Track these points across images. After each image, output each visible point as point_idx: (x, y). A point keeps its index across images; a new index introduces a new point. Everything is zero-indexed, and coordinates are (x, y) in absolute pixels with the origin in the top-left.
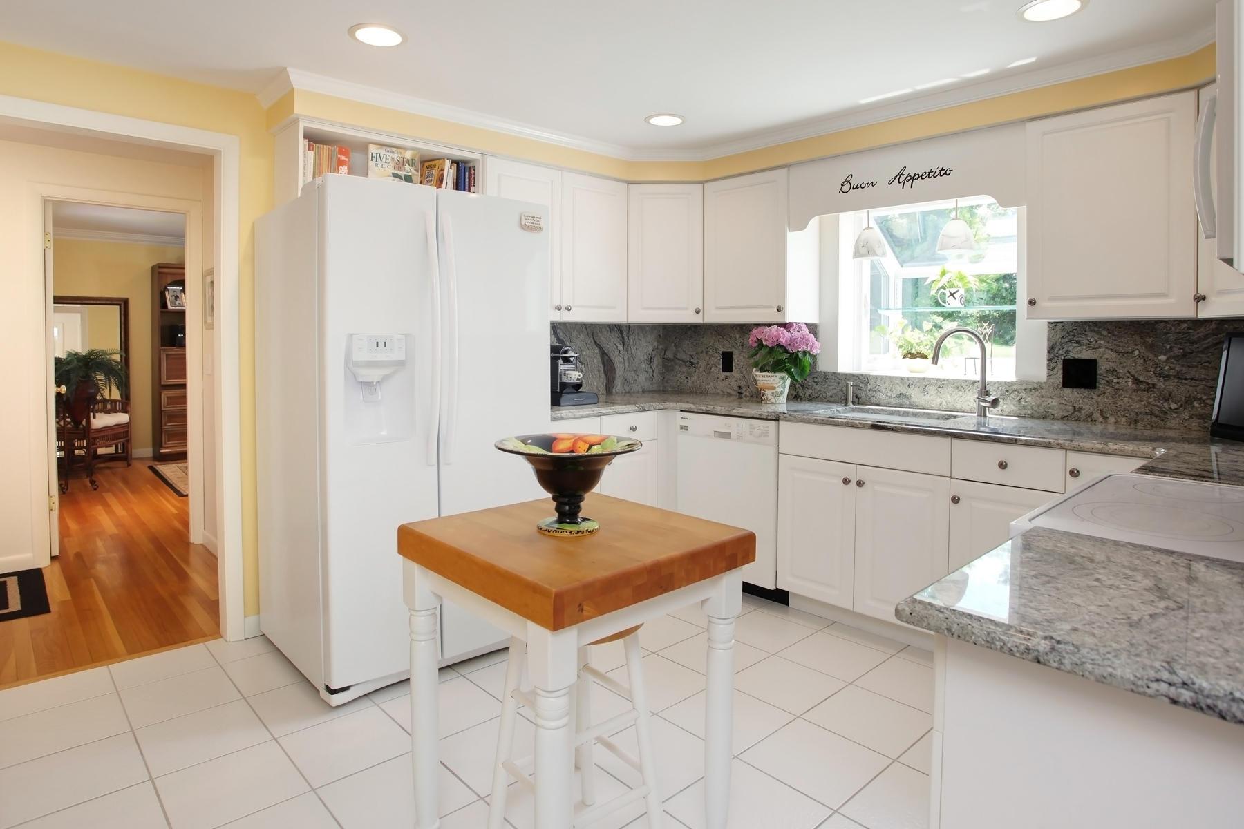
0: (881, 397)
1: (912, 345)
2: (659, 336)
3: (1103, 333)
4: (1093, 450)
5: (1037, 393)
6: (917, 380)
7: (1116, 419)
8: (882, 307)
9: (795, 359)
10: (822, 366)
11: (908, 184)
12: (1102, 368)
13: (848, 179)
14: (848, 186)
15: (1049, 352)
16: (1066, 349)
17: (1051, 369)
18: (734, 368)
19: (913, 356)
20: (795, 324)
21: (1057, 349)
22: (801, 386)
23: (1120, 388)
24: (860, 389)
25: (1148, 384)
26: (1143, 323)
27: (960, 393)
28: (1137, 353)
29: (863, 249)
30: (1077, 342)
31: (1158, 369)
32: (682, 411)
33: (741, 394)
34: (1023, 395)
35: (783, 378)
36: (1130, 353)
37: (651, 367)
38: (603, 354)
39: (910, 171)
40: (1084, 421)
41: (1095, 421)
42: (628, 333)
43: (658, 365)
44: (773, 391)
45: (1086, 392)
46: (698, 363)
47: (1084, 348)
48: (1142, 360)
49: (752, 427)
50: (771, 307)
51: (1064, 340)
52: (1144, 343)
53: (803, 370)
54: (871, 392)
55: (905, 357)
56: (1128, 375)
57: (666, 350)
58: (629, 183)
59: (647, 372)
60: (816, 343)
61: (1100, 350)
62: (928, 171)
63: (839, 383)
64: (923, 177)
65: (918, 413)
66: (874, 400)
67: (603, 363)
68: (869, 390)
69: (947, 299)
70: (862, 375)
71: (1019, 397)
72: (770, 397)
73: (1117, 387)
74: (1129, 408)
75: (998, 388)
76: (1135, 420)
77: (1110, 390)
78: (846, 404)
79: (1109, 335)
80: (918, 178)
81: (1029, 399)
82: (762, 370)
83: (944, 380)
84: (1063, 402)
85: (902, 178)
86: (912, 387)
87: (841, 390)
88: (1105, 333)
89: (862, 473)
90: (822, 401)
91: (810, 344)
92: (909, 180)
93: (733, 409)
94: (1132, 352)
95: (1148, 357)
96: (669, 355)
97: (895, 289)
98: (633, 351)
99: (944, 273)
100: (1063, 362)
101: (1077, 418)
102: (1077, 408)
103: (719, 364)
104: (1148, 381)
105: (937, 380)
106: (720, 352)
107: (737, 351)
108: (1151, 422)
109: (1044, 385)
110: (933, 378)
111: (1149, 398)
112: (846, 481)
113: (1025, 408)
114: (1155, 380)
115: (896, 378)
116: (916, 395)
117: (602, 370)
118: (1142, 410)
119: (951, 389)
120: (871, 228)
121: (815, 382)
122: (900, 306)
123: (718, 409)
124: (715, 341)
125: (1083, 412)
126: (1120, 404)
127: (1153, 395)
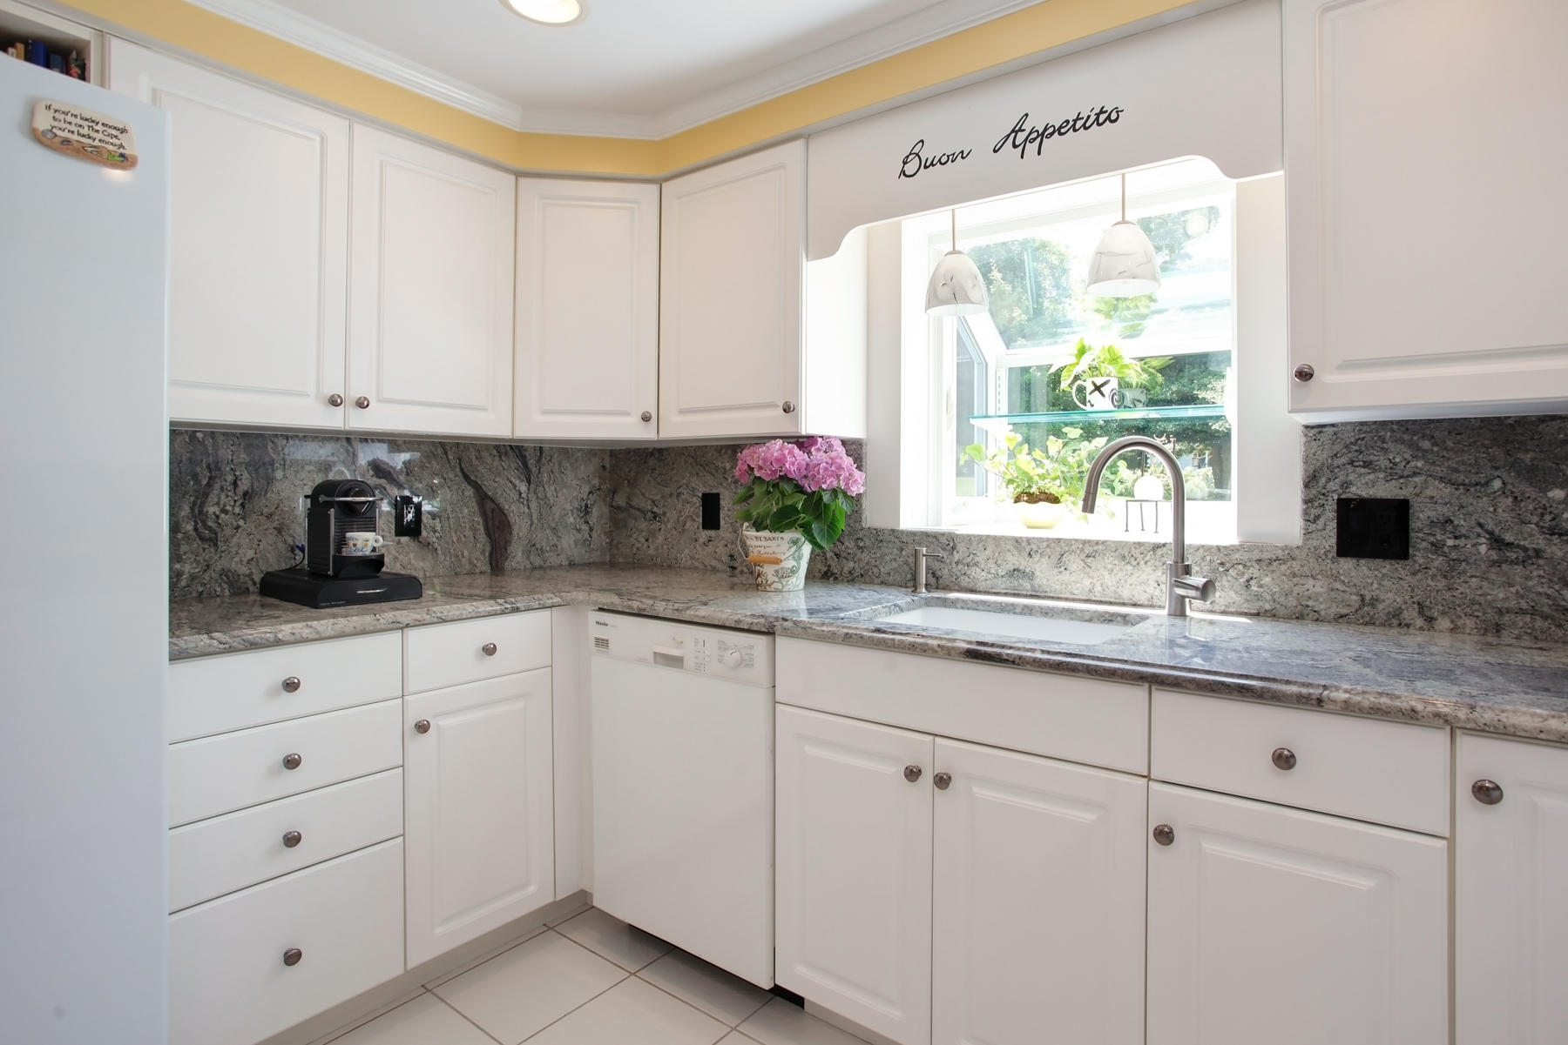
0: (978, 575)
1: (1030, 479)
2: (604, 468)
3: (1420, 445)
4: (1542, 736)
5: (1283, 567)
6: (1045, 544)
7: (1452, 622)
8: (976, 414)
9: (816, 505)
10: (873, 518)
11: (1032, 148)
12: (1421, 516)
13: (916, 151)
14: (916, 162)
15: (1306, 486)
16: (1342, 478)
17: (1310, 519)
18: (722, 522)
19: (1033, 499)
20: (820, 440)
21: (1323, 480)
22: (836, 555)
23: (1462, 558)
24: (941, 560)
25: (1525, 549)
26: (1510, 421)
27: (1129, 568)
28: (1497, 484)
29: (945, 291)
30: (1367, 464)
31: (1548, 518)
32: (601, 609)
33: (734, 568)
34: (1254, 571)
35: (795, 542)
36: (1482, 486)
37: (587, 522)
38: (483, 497)
39: (1037, 122)
40: (1382, 625)
41: (1408, 626)
42: (539, 460)
43: (600, 517)
44: (777, 567)
45: (1386, 567)
46: (664, 514)
47: (1382, 475)
48: (1510, 499)
49: (723, 647)
50: (776, 406)
51: (1337, 462)
52: (1514, 465)
53: (832, 526)
54: (960, 567)
55: (1017, 500)
56: (1479, 530)
57: (614, 493)
58: (519, 174)
59: (579, 531)
60: (857, 473)
61: (1416, 479)
62: (1071, 118)
63: (902, 550)
64: (1063, 131)
65: (1052, 609)
66: (965, 581)
67: (484, 514)
68: (957, 563)
69: (1088, 397)
70: (943, 534)
71: (1246, 577)
72: (771, 578)
73: (1454, 555)
74: (1482, 600)
75: (1203, 559)
76: (1497, 625)
77: (1439, 561)
78: (915, 589)
79: (1435, 449)
80: (1052, 134)
81: (1267, 580)
82: (759, 526)
83: (1097, 543)
84: (1338, 585)
85: (1021, 137)
86: (1036, 557)
87: (906, 563)
88: (1426, 444)
89: (948, 756)
90: (872, 582)
91: (844, 474)
92: (1035, 139)
93: (688, 608)
94: (1487, 484)
95: (1523, 493)
96: (620, 500)
97: (997, 386)
98: (549, 494)
99: (1082, 351)
100: (1338, 503)
101: (1367, 619)
102: (1367, 598)
103: (698, 516)
104: (1522, 543)
105: (1084, 542)
106: (700, 495)
107: (726, 493)
108: (1533, 629)
109: (1297, 552)
110: (1076, 540)
111: (1528, 578)
112: (913, 774)
113: (1258, 597)
114: (1540, 542)
115: (1006, 539)
116: (1044, 573)
117: (481, 528)
118: (1512, 604)
119: (1109, 560)
120: (959, 252)
121: (860, 548)
122: (1005, 411)
123: (660, 608)
124: (692, 475)
125: (1380, 607)
126: (1461, 590)
127: (1535, 573)
